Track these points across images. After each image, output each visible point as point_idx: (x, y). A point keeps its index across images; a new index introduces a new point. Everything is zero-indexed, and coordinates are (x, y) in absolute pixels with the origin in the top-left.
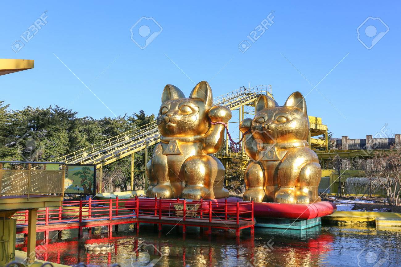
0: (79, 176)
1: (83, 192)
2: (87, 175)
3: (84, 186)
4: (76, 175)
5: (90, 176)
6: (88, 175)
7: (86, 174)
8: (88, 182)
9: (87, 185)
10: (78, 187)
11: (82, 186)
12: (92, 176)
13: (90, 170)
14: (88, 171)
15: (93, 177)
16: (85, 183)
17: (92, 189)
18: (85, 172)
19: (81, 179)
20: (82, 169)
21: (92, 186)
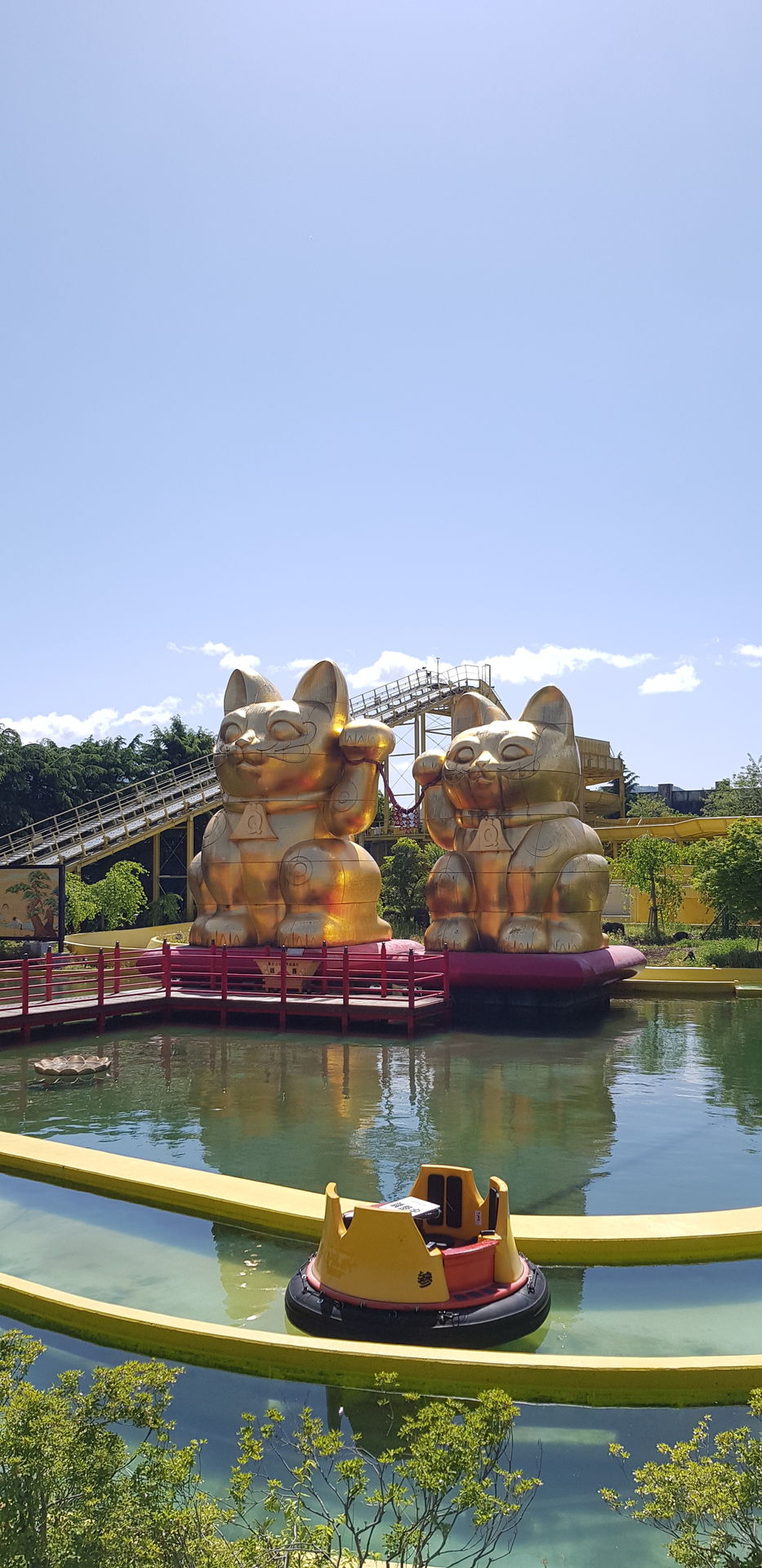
0: (22, 893)
1: (32, 934)
2: (41, 891)
3: (35, 918)
4: (13, 892)
5: (49, 893)
6: (44, 890)
7: (39, 889)
8: (46, 908)
9: (42, 917)
10: (18, 921)
11: (30, 920)
12: (55, 892)
13: (48, 878)
14: (45, 882)
15: (56, 897)
16: (37, 912)
17: (56, 925)
18: (38, 883)
19: (27, 902)
20: (29, 876)
21: (56, 919)
